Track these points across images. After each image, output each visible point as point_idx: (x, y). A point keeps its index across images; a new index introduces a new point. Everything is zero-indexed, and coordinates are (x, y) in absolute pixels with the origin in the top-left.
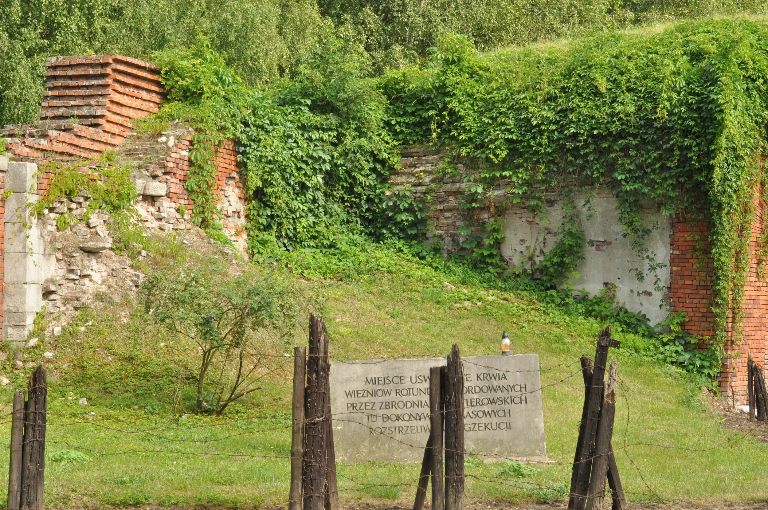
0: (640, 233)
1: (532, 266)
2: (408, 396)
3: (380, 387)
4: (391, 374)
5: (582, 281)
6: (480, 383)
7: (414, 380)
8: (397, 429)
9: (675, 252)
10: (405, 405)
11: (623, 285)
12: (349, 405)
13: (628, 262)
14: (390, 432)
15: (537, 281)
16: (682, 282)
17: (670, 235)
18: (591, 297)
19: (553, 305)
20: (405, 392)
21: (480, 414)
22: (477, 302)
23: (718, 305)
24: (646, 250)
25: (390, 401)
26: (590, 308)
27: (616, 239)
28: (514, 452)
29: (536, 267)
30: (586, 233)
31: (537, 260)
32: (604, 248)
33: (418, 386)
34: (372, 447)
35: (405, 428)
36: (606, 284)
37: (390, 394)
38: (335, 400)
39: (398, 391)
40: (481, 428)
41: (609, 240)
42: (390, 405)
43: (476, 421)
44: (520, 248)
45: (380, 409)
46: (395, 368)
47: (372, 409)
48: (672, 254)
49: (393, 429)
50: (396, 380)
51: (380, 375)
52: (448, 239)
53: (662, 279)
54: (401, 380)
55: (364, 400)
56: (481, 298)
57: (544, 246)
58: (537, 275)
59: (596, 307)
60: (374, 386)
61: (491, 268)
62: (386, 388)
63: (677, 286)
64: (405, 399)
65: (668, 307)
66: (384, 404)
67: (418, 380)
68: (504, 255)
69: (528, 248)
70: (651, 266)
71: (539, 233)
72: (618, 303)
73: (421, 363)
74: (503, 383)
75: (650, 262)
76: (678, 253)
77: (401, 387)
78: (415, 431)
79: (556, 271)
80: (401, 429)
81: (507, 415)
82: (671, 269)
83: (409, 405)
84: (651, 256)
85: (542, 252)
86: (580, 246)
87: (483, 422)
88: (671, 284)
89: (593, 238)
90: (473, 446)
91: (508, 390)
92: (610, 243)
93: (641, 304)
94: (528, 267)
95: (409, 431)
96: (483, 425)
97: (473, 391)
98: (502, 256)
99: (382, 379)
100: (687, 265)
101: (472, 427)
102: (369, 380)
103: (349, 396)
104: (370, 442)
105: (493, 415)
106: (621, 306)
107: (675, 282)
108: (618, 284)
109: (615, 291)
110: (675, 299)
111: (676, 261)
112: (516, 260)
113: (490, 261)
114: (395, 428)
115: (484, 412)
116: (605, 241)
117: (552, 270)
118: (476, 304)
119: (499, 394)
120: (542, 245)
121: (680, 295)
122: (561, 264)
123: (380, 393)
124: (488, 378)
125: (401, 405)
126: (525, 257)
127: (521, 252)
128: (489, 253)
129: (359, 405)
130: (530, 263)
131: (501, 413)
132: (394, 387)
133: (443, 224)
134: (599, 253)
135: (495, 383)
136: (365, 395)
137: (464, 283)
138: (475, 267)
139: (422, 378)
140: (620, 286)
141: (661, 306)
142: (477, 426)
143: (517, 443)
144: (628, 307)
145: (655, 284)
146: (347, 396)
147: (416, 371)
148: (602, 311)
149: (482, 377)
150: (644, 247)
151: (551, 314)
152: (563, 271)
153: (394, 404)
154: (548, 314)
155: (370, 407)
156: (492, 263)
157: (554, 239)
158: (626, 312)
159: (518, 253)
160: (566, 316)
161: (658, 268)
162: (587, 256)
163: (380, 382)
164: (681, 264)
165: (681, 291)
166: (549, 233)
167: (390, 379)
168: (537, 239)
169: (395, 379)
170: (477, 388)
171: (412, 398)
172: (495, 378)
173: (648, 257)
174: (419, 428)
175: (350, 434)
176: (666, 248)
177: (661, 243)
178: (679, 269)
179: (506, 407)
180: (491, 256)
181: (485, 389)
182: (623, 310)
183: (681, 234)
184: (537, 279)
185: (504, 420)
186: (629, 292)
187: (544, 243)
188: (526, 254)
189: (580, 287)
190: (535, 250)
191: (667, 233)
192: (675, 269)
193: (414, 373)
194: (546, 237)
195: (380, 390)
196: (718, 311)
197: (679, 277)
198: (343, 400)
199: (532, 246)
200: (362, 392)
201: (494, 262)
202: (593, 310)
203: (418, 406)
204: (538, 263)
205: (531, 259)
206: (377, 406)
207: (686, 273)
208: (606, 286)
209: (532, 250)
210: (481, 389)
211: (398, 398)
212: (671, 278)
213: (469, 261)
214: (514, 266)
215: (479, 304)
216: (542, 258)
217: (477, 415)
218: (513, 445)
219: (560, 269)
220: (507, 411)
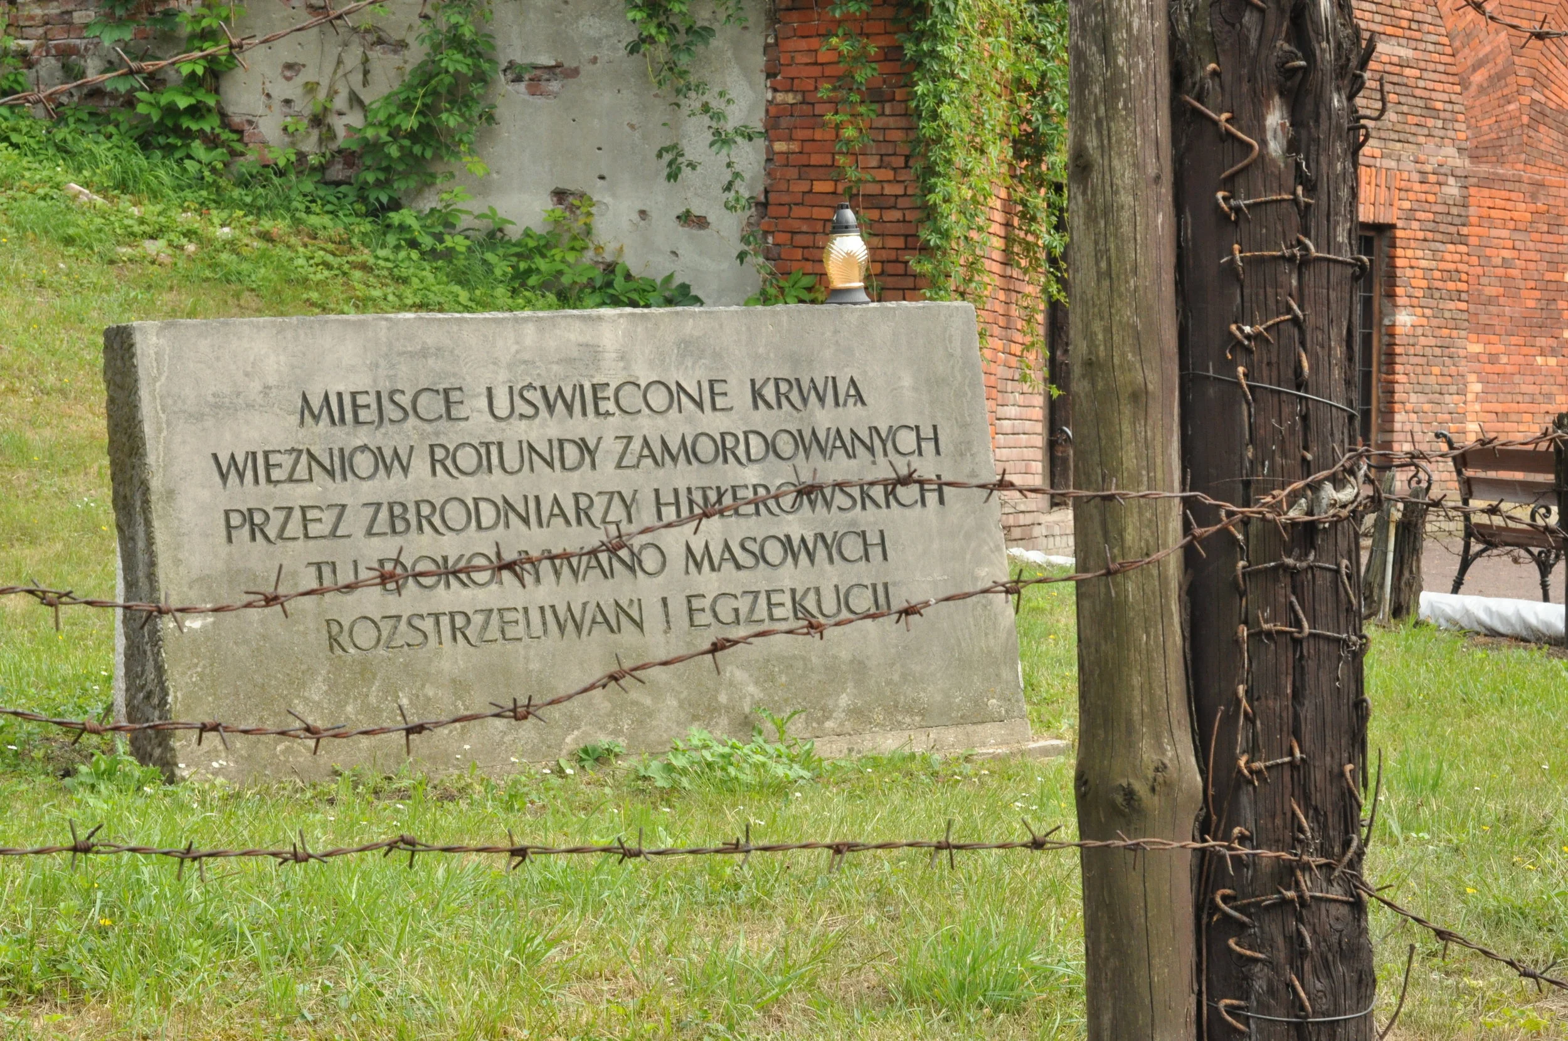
0: (681, 38)
1: (321, 141)
2: (483, 476)
3: (362, 437)
4: (408, 376)
5: (483, 187)
6: (766, 420)
7: (502, 406)
8: (445, 621)
9: (780, 97)
10: (474, 515)
11: (614, 195)
12: (236, 520)
13: (632, 127)
14: (416, 638)
15: (343, 188)
16: (804, 186)
17: (767, 47)
18: (514, 232)
19: (415, 254)
20: (467, 458)
21: (774, 552)
22: (184, 241)
23: (926, 250)
24: (701, 87)
25: (410, 499)
26: (523, 266)
27: (594, 60)
28: (909, 711)
29: (334, 146)
30: (499, 42)
31: (338, 124)
32: (555, 86)
33: (520, 430)
34: (341, 706)
35: (478, 619)
36: (560, 195)
37: (405, 469)
38: (170, 494)
39: (440, 454)
40: (778, 612)
41: (570, 63)
42: (411, 516)
43: (759, 578)
44: (282, 89)
45: (369, 533)
46: (424, 353)
47: (333, 534)
48: (770, 102)
49: (428, 625)
50: (431, 405)
51: (361, 381)
52: (48, 65)
53: (747, 176)
54: (448, 403)
55: (299, 495)
56: (195, 233)
57: (365, 83)
58: (337, 171)
59: (541, 264)
60: (338, 431)
61: (198, 148)
62: (388, 439)
63: (785, 199)
64: (470, 488)
65: (761, 260)
66: (384, 514)
67: (522, 408)
68: (230, 110)
69: (310, 88)
70: (717, 133)
71: (346, 44)
72: (599, 249)
73: (530, 330)
74: (852, 417)
75: (714, 125)
76: (790, 98)
77: (452, 434)
78: (520, 630)
79: (406, 154)
80: (460, 621)
81: (876, 553)
82: (769, 150)
83: (488, 514)
84: (716, 104)
85: (355, 100)
86: (481, 78)
87: (787, 584)
88: (766, 192)
89: (519, 58)
90: (751, 689)
91: (871, 449)
92: (575, 72)
93: (674, 253)
94: (310, 145)
95: (493, 632)
96: (787, 599)
97: (741, 451)
98: (223, 115)
99: (371, 400)
100: (818, 135)
101: (744, 605)
102: (316, 403)
103: (233, 476)
104: (332, 686)
105: (821, 553)
106: (609, 259)
107: (783, 186)
108: (599, 193)
109: (589, 214)
110: (783, 238)
111: (784, 122)
112: (269, 127)
113: (194, 127)
114: (437, 616)
115: (787, 543)
116: (559, 66)
117: (394, 151)
118: (181, 248)
119: (838, 468)
120: (357, 78)
121: (796, 225)
122: (426, 134)
123: (363, 463)
124: (795, 396)
125: (455, 513)
126: (299, 115)
127: (288, 102)
128: (193, 101)
129: (277, 518)
130: (315, 134)
131: (852, 548)
132: (423, 436)
133: (32, 18)
134: (539, 101)
135: (824, 418)
136: (301, 472)
137: (123, 186)
138: (145, 143)
139: (535, 396)
140: (607, 199)
141: (742, 256)
142: (762, 601)
143: (917, 668)
144: (632, 262)
145: (728, 187)
146: (224, 477)
147: (510, 366)
148: (560, 273)
149: (769, 393)
150: (693, 79)
151: (415, 280)
152: (429, 154)
153: (426, 510)
154: (405, 281)
155: (323, 528)
156: (202, 131)
157: (395, 60)
158: (628, 277)
159: (277, 104)
160: (457, 289)
161: (739, 139)
162: (502, 111)
163: (363, 415)
164: (800, 134)
165: (797, 211)
166: (380, 41)
167: (405, 400)
168: (339, 62)
169: (423, 400)
170: (754, 440)
171: (498, 485)
172: (821, 399)
173: (706, 108)
174: (535, 616)
175: (242, 651)
176: (752, 84)
177: (736, 70)
178: (794, 147)
179: (870, 518)
180: (195, 111)
181: (785, 445)
182: (618, 270)
183: (803, 44)
184: (338, 184)
185: (864, 573)
186: (636, 217)
187: (366, 73)
188: (305, 106)
189: (476, 205)
190: (332, 94)
191: (757, 40)
192: (780, 146)
193: (503, 376)
194: (370, 54)
195: (365, 448)
196: (927, 267)
197: (793, 173)
198: (205, 495)
199: (325, 82)
200: (287, 461)
201: (208, 129)
202: (529, 272)
203: (526, 521)
204: (341, 133)
205: (317, 121)
206: (357, 522)
207: (815, 159)
208: (560, 202)
209: (322, 95)
210: (771, 446)
211: (440, 487)
212: (769, 174)
213: (124, 127)
214: (264, 143)
215: (191, 248)
216: (355, 119)
217: (760, 557)
218: (904, 677)
219: (417, 150)
220: (873, 538)
